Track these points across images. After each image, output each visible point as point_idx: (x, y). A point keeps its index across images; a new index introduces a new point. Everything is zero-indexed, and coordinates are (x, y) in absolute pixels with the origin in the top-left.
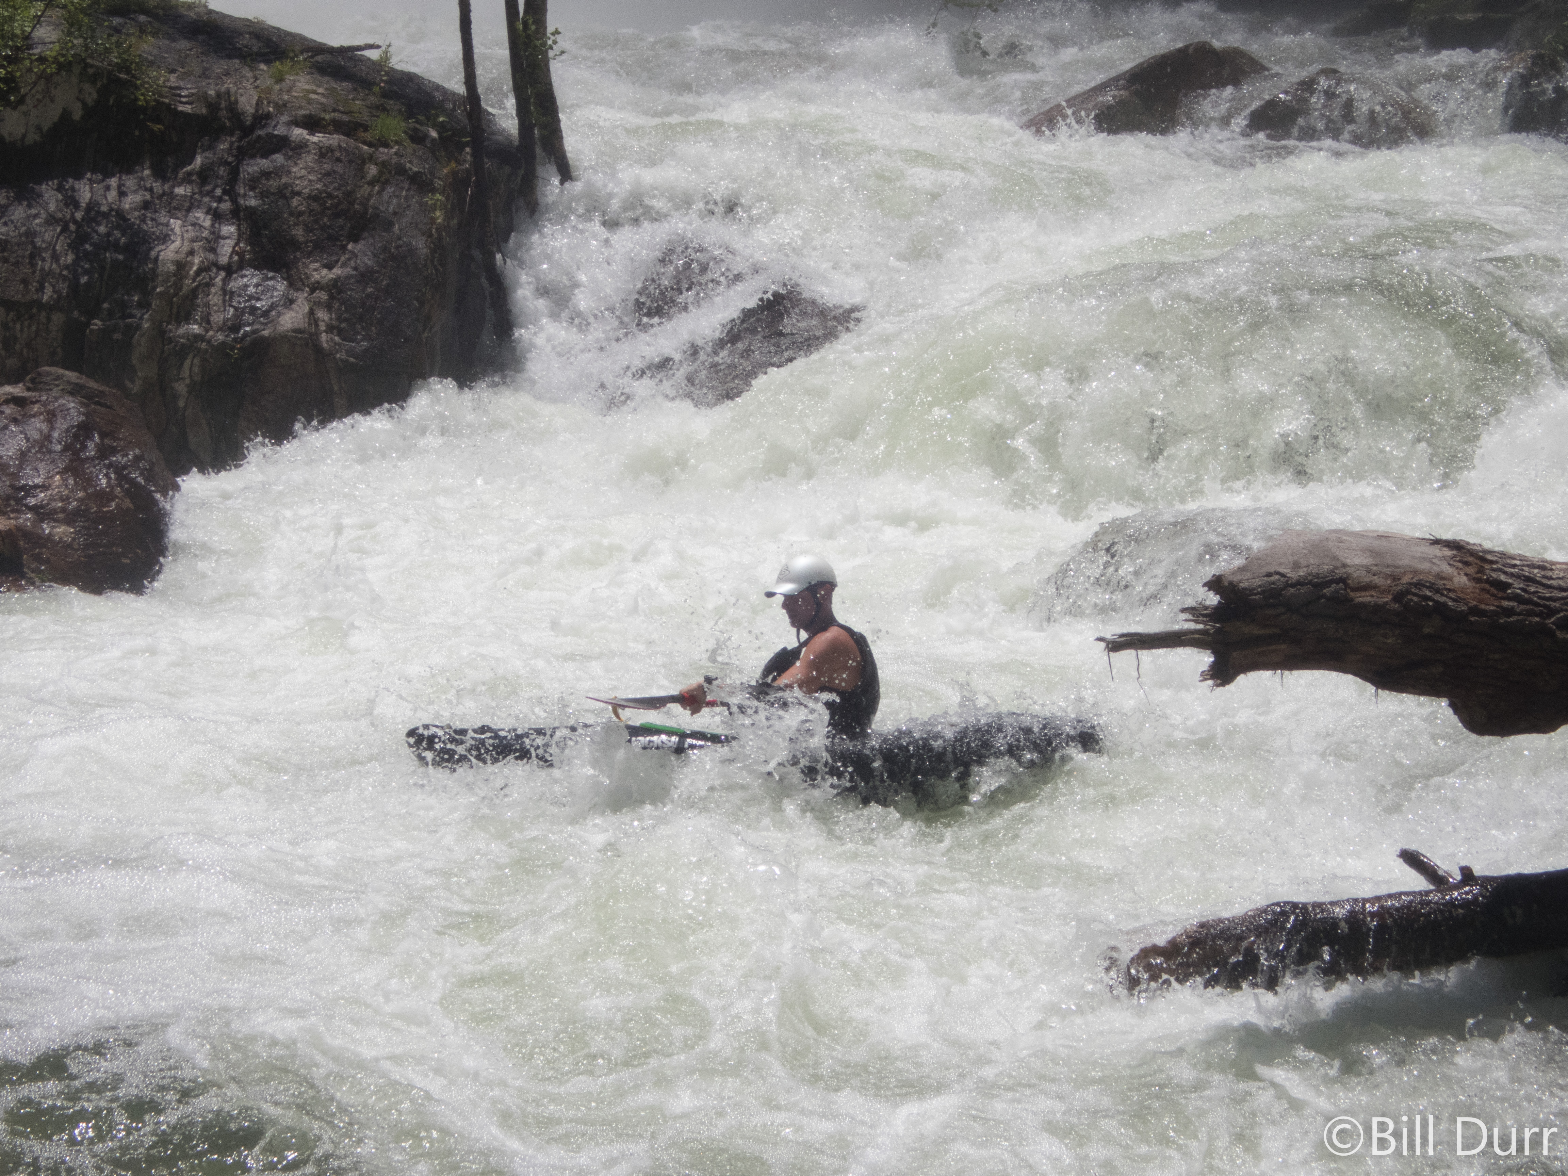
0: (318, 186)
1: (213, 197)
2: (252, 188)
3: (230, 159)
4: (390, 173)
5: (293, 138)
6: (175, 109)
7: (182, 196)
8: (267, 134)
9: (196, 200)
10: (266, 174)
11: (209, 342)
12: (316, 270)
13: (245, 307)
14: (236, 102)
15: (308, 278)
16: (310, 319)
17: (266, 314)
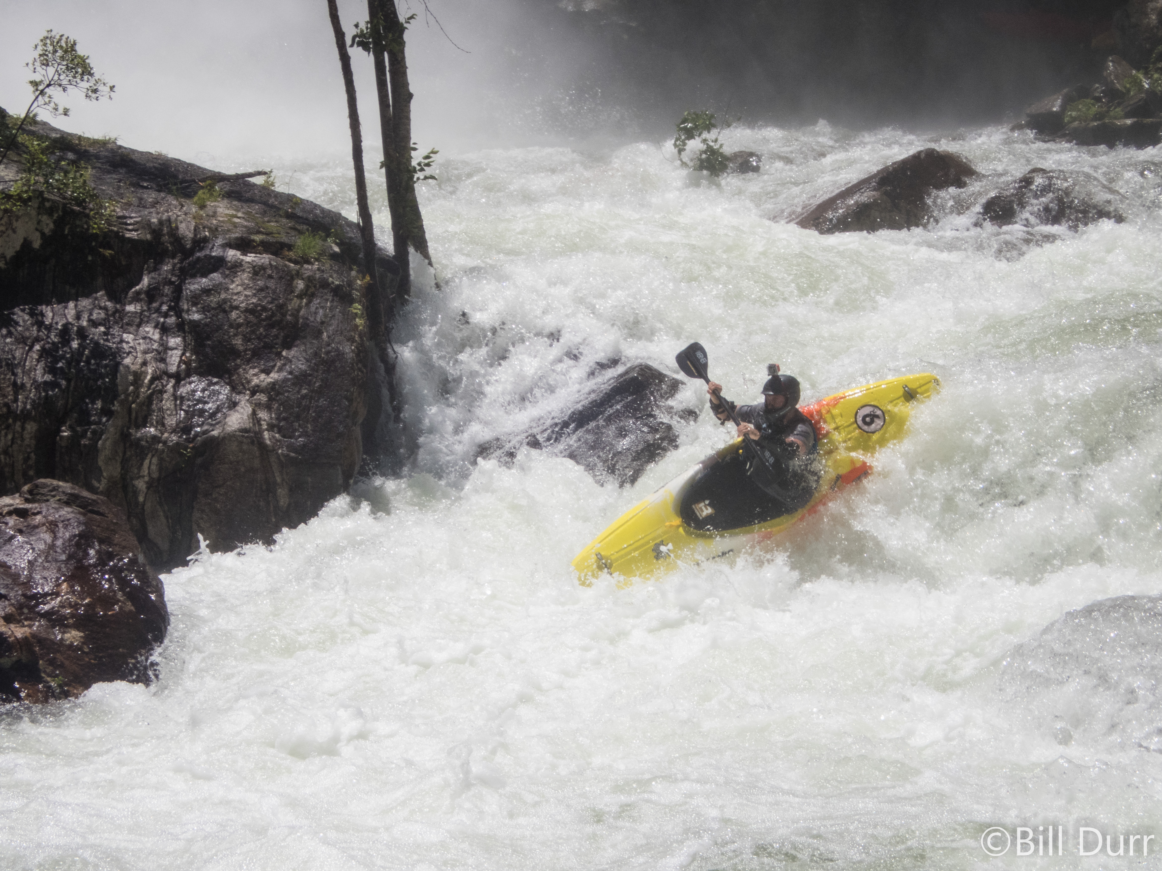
0: (254, 301)
1: (160, 313)
2: (195, 304)
3: (174, 279)
4: (315, 287)
5: (229, 259)
6: (123, 236)
7: (133, 313)
8: (205, 256)
9: (145, 316)
10: (207, 292)
11: (165, 443)
12: (254, 375)
13: (194, 410)
14: (177, 228)
15: (249, 382)
16: (253, 419)
17: (213, 415)
